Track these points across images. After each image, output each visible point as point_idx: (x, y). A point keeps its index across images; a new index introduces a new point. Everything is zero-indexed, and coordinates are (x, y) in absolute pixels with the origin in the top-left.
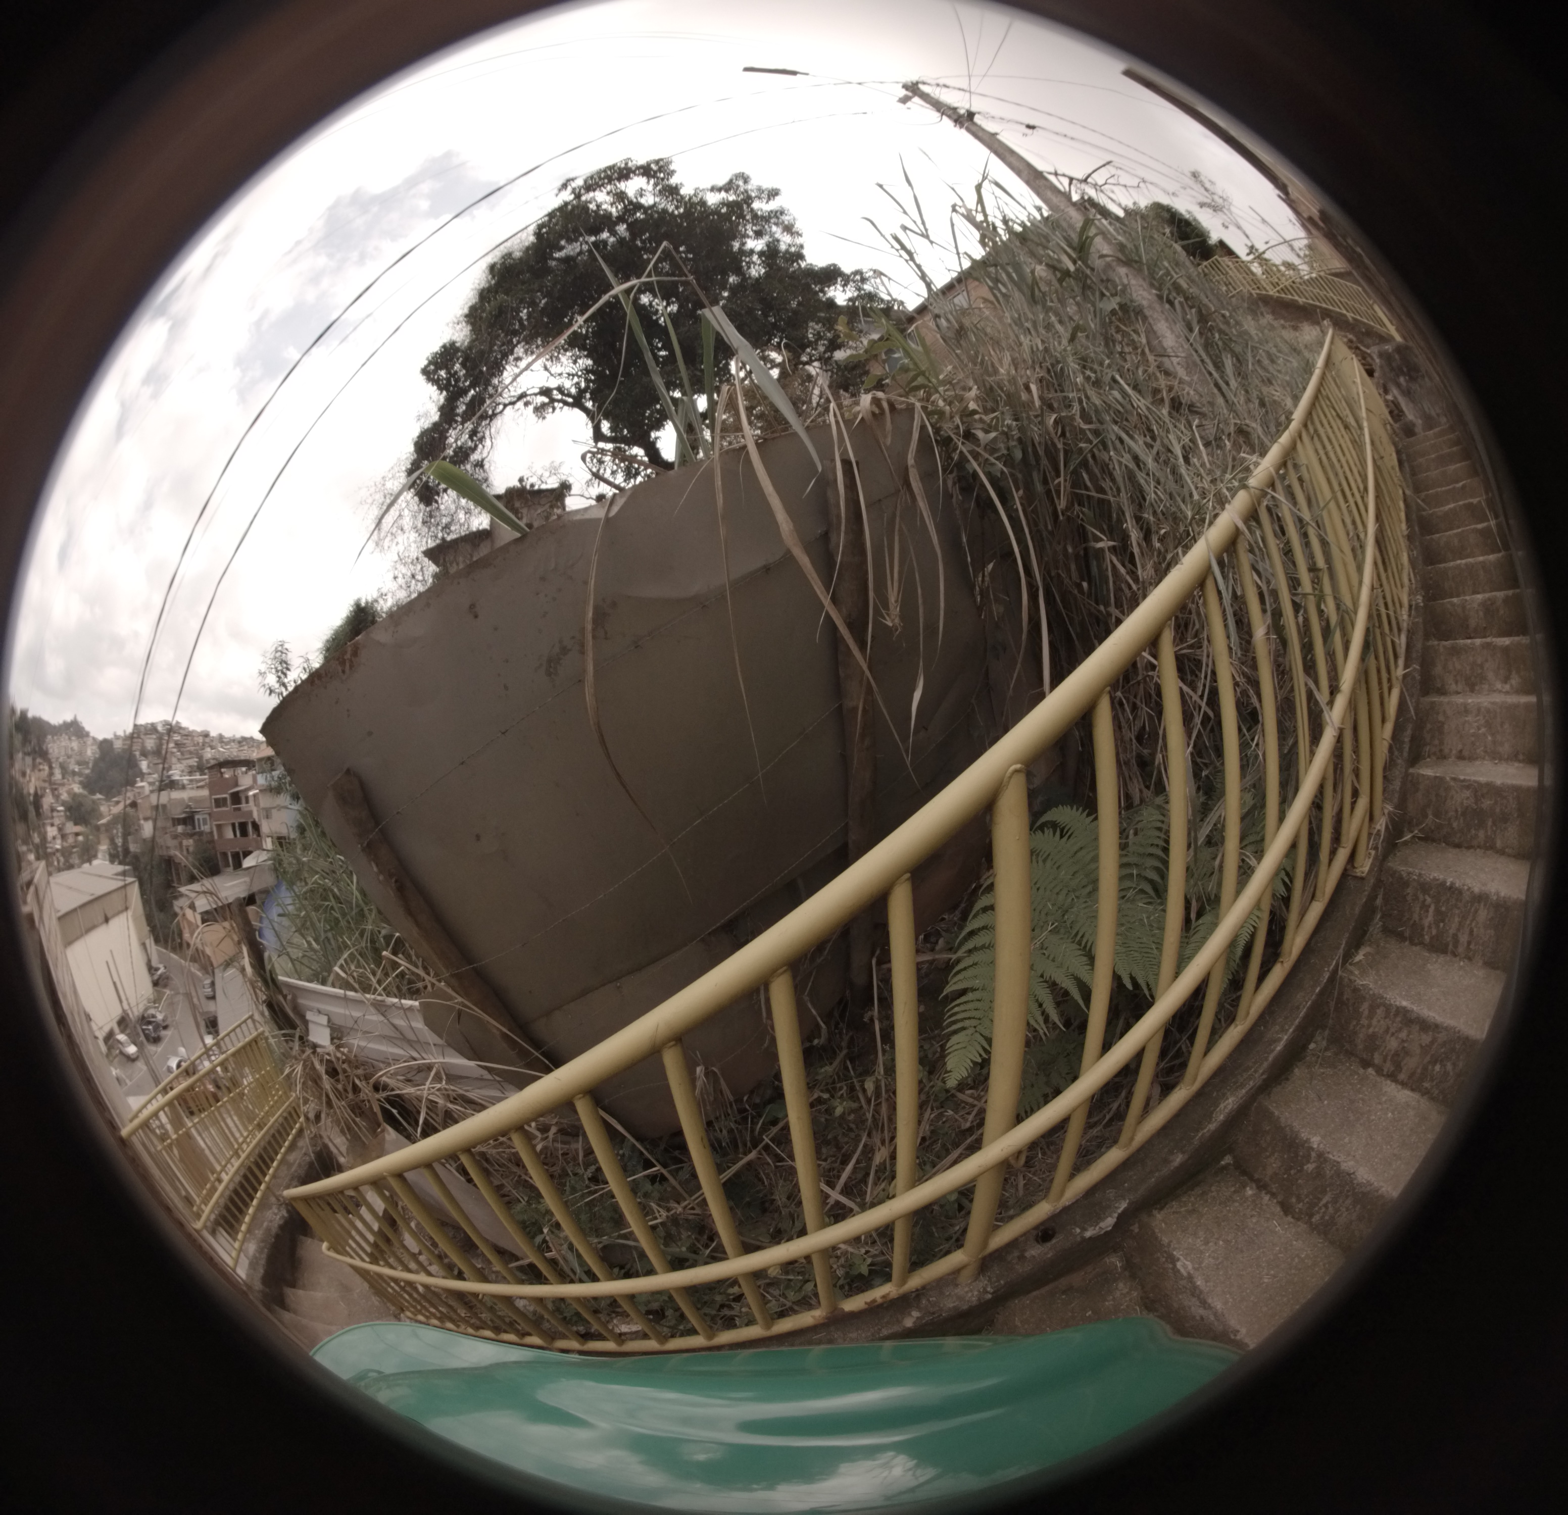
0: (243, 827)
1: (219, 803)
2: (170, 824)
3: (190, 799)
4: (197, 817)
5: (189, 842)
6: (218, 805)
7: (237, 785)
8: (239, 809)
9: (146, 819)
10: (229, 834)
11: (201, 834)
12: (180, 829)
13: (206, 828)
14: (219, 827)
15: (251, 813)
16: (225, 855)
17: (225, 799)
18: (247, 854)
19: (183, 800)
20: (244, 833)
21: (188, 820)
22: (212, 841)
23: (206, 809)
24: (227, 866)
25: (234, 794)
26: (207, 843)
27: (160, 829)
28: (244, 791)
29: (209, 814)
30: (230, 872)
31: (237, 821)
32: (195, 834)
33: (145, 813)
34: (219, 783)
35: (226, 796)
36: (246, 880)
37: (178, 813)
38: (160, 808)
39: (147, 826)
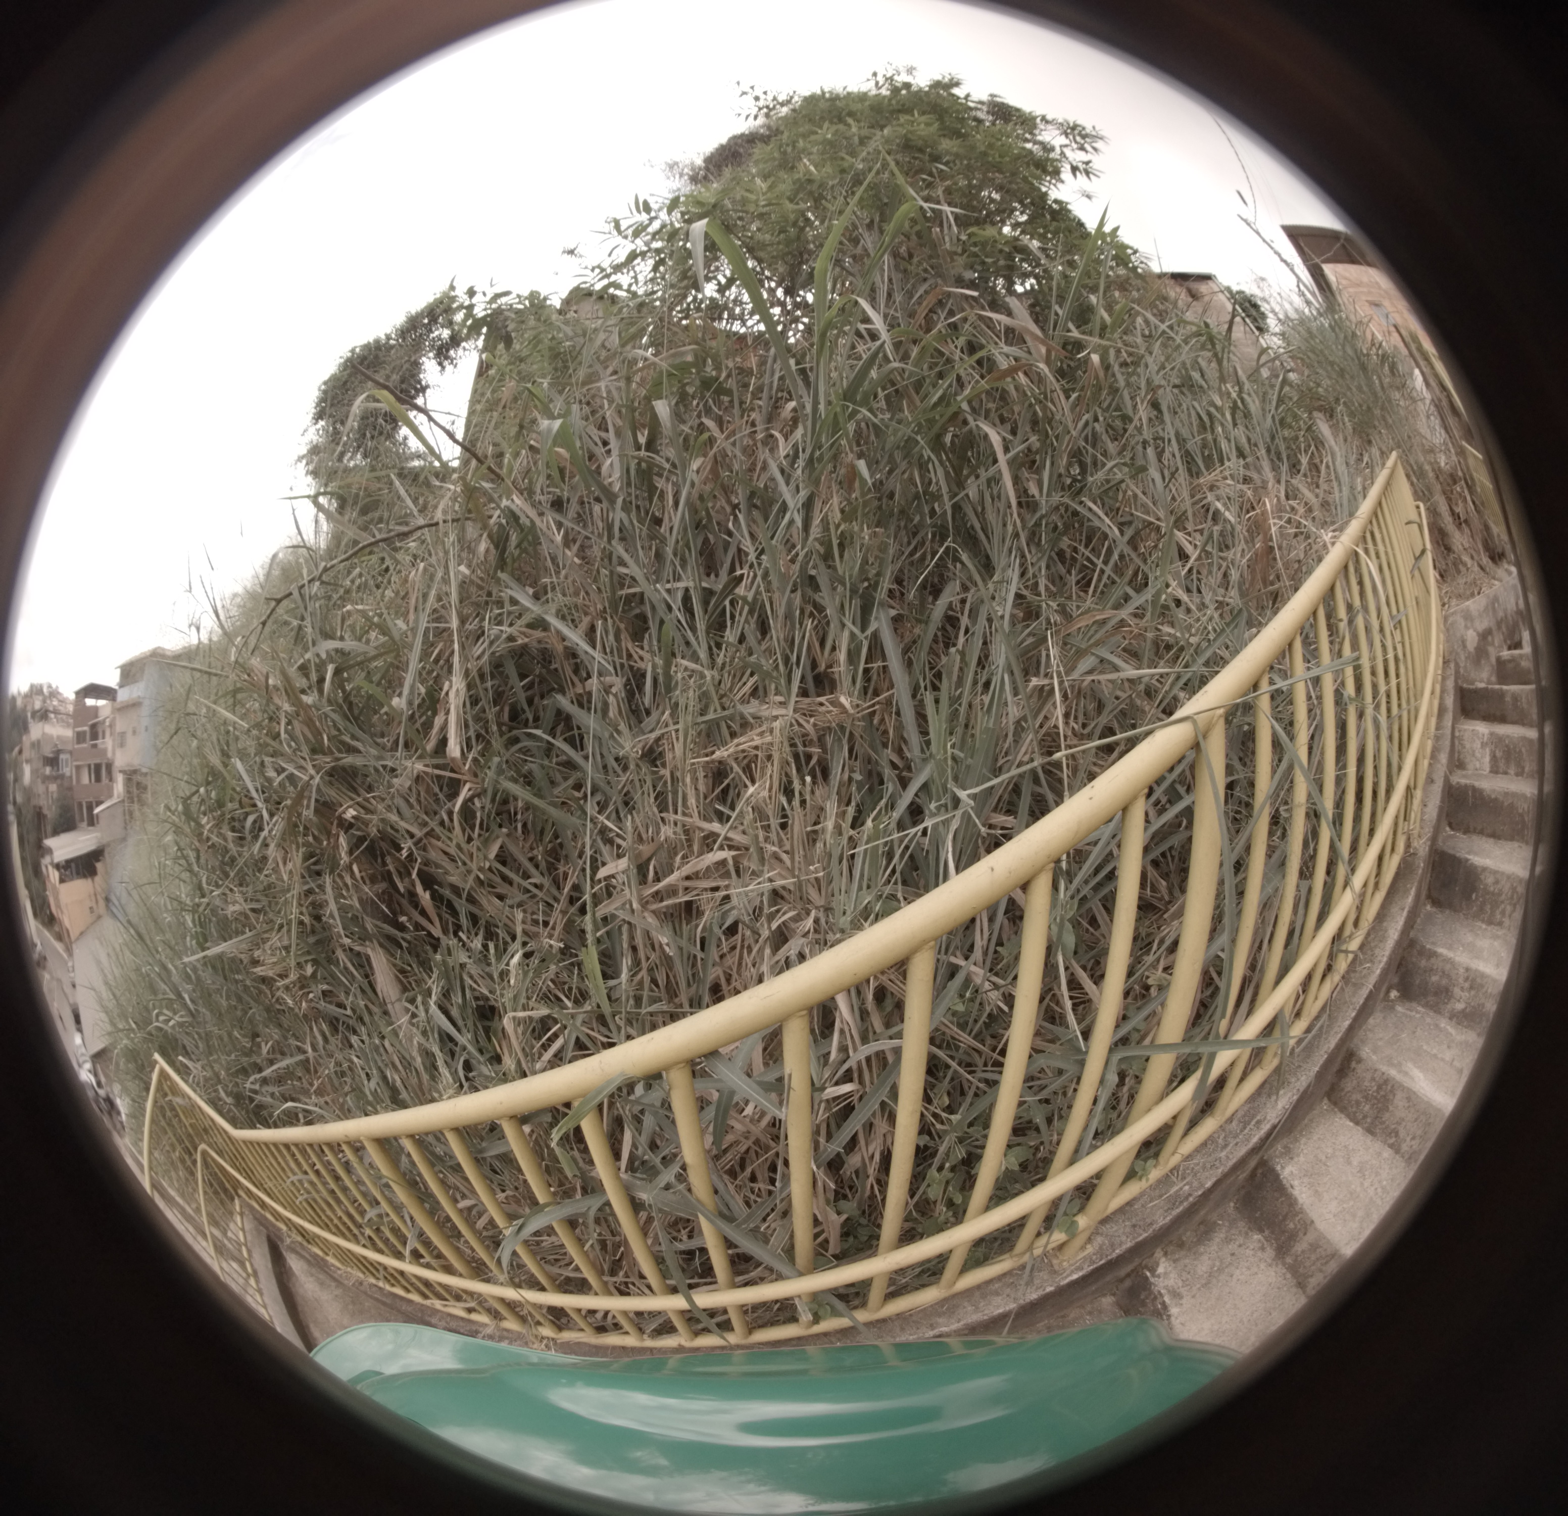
0: (98, 767)
1: (80, 738)
2: (41, 764)
3: (59, 737)
4: (63, 756)
5: (53, 787)
6: (79, 742)
7: (96, 716)
8: (95, 746)
9: (27, 761)
10: (85, 780)
11: (62, 777)
12: (48, 770)
13: (67, 771)
14: (78, 768)
15: (105, 749)
16: (80, 805)
17: (84, 732)
18: (99, 803)
19: (51, 737)
20: (98, 779)
21: (53, 761)
22: (70, 789)
23: (69, 747)
24: (82, 820)
25: (93, 727)
26: (67, 789)
27: (34, 772)
28: (104, 721)
29: (71, 753)
30: (84, 824)
31: (93, 761)
32: (58, 777)
33: (26, 754)
34: (81, 713)
35: (86, 728)
36: (98, 834)
37: (48, 752)
38: (36, 745)
39: (27, 770)
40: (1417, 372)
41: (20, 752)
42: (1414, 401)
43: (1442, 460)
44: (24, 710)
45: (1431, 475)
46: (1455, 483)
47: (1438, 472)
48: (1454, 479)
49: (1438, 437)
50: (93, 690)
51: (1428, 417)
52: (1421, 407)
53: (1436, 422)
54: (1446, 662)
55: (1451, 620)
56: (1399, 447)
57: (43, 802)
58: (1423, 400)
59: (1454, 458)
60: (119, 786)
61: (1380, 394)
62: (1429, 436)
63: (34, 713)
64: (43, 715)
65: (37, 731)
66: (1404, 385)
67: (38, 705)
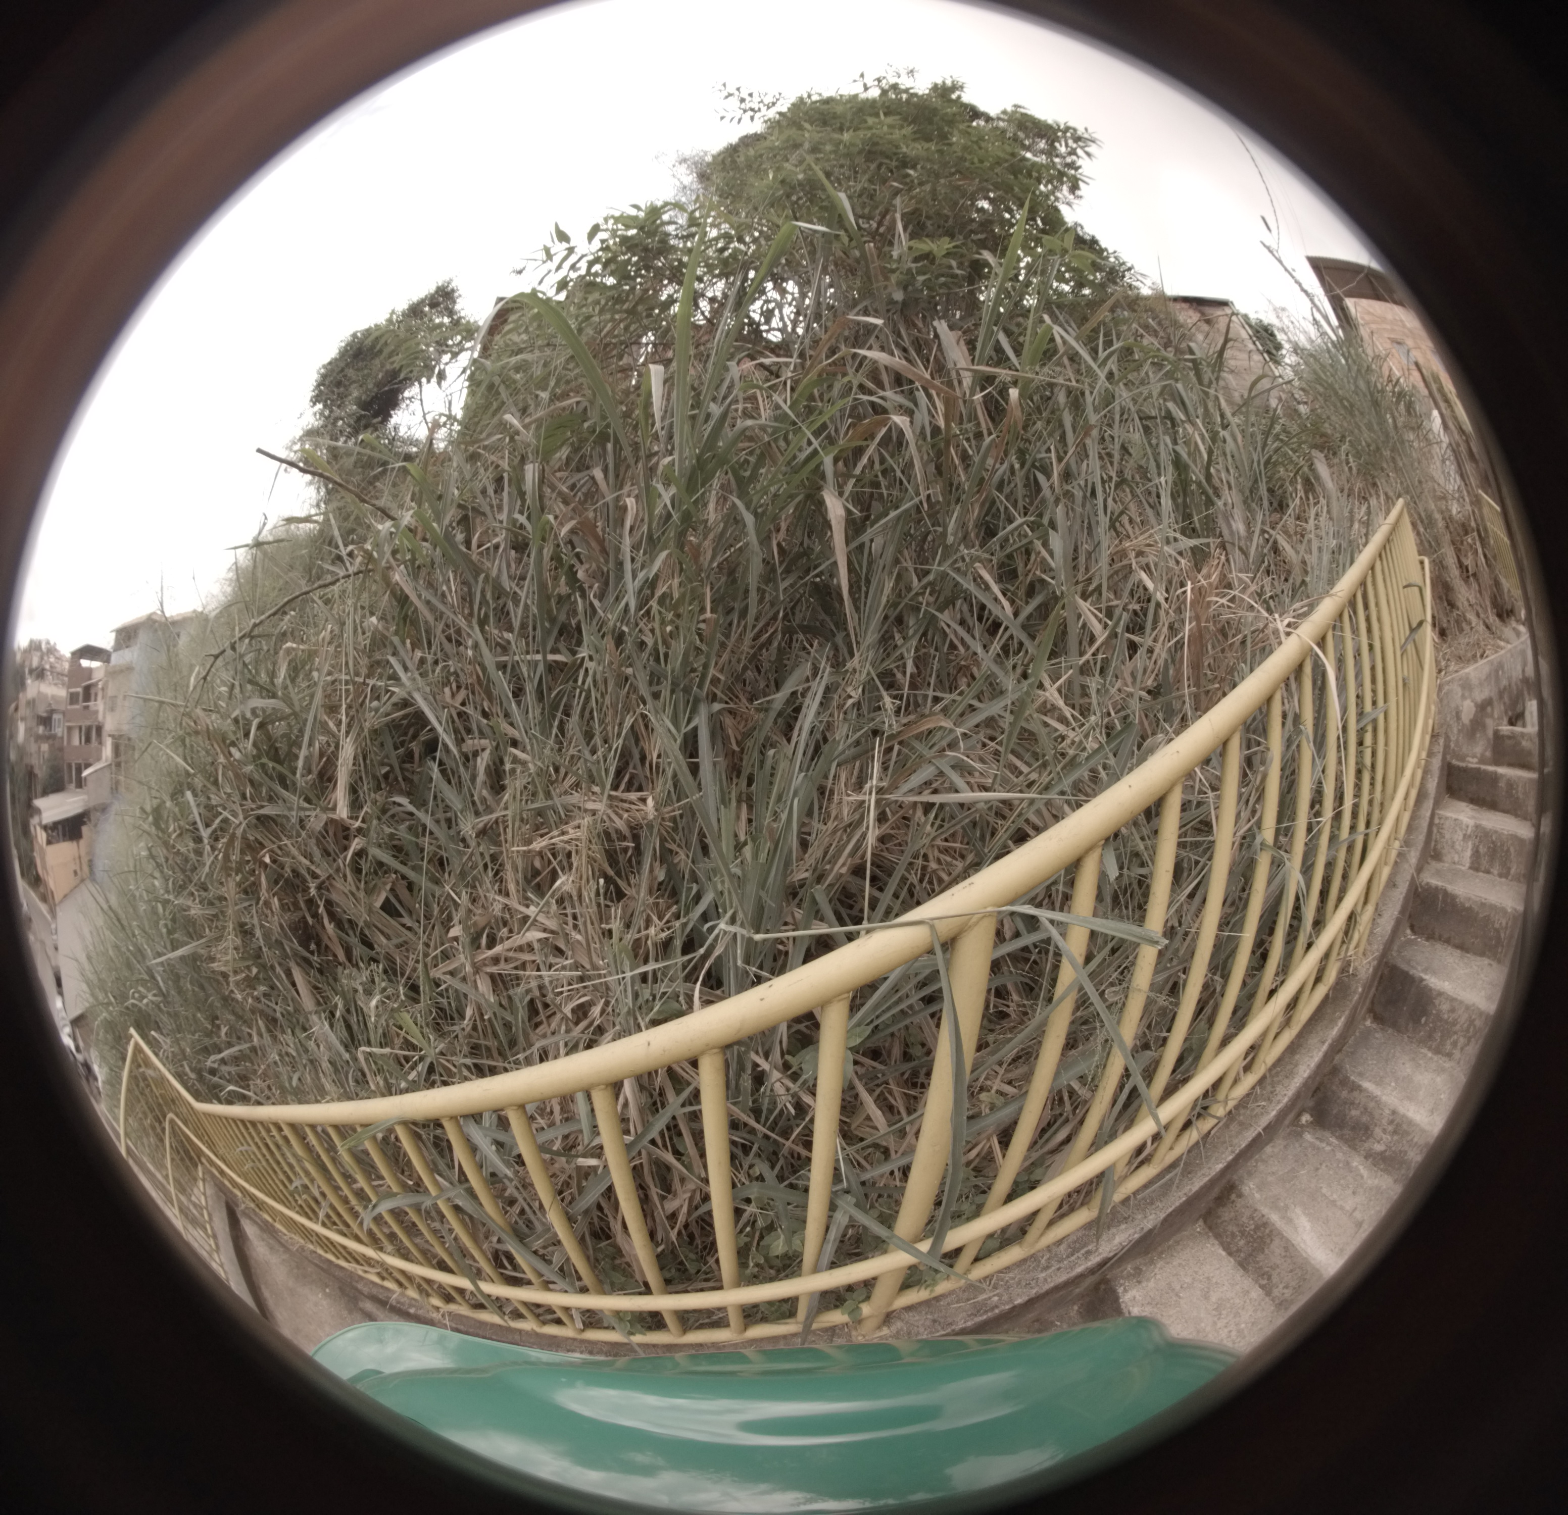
0: (89, 729)
1: (73, 698)
2: (34, 723)
3: (53, 697)
4: (56, 717)
5: (45, 747)
6: (71, 703)
7: (90, 678)
8: (87, 707)
9: (22, 719)
10: (76, 741)
11: (54, 737)
12: (41, 730)
13: (59, 731)
14: (70, 729)
15: (97, 712)
16: (70, 766)
17: (77, 694)
18: (88, 766)
19: (46, 696)
20: (88, 740)
21: (46, 721)
22: (61, 749)
23: (62, 707)
24: (71, 782)
25: (87, 690)
26: (58, 750)
27: (28, 730)
28: (96, 684)
29: (64, 713)
30: (73, 785)
31: (86, 723)
32: (50, 738)
33: (22, 711)
34: (77, 674)
35: (79, 690)
36: (85, 797)
37: (42, 711)
38: (32, 703)
39: (21, 728)
40: (1435, 413)
41: (16, 709)
42: (1429, 443)
43: (1455, 509)
44: (22, 666)
45: (1441, 524)
46: (1466, 533)
47: (1449, 520)
48: (1466, 529)
49: (1453, 484)
50: (89, 652)
51: (1443, 461)
52: (1436, 449)
53: (1451, 468)
54: (1434, 736)
55: (1447, 688)
56: (1407, 492)
57: (34, 761)
58: (1439, 443)
59: (1468, 507)
60: (107, 751)
61: (1392, 433)
62: (1442, 481)
63: (31, 671)
64: (40, 674)
65: (33, 688)
66: (1419, 427)
67: (35, 662)
